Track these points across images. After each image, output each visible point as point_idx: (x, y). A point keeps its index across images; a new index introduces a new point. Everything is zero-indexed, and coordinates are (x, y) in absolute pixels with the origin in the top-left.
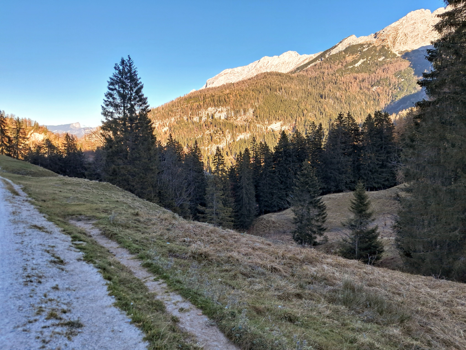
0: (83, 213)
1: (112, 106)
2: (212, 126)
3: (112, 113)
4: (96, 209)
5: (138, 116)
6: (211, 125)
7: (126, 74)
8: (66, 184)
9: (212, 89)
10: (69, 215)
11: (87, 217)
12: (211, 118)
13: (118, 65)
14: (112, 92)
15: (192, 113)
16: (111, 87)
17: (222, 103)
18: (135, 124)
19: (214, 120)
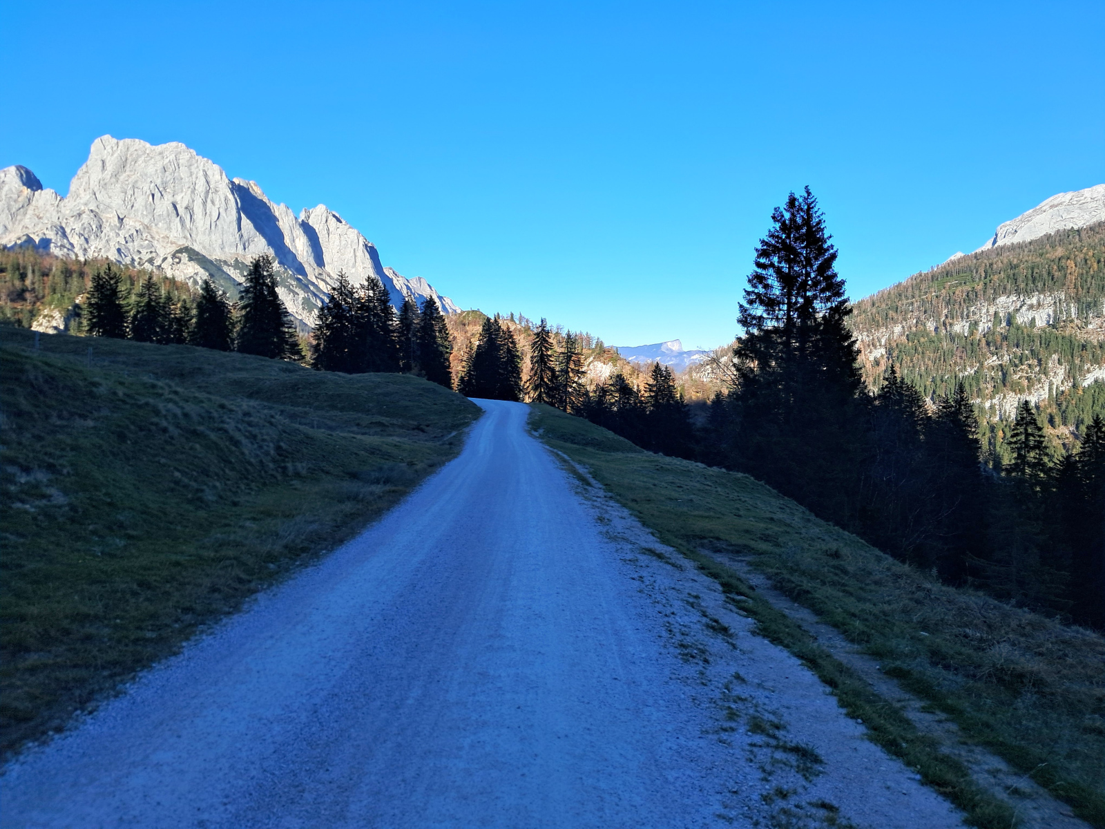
0: (722, 536)
1: (762, 302)
2: (1008, 346)
3: (761, 318)
4: (747, 531)
5: (820, 324)
6: (1005, 343)
7: (798, 228)
8: (661, 469)
9: (1013, 248)
10: (695, 536)
11: (733, 545)
12: (1004, 324)
13: (782, 209)
14: (764, 272)
15: (950, 312)
16: (762, 260)
17: (1040, 285)
18: (812, 342)
19: (1013, 330)
